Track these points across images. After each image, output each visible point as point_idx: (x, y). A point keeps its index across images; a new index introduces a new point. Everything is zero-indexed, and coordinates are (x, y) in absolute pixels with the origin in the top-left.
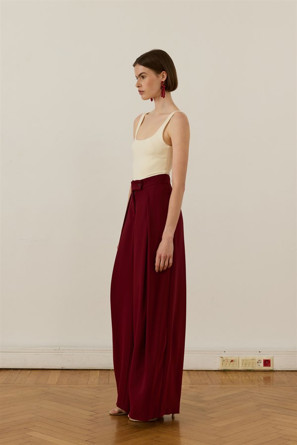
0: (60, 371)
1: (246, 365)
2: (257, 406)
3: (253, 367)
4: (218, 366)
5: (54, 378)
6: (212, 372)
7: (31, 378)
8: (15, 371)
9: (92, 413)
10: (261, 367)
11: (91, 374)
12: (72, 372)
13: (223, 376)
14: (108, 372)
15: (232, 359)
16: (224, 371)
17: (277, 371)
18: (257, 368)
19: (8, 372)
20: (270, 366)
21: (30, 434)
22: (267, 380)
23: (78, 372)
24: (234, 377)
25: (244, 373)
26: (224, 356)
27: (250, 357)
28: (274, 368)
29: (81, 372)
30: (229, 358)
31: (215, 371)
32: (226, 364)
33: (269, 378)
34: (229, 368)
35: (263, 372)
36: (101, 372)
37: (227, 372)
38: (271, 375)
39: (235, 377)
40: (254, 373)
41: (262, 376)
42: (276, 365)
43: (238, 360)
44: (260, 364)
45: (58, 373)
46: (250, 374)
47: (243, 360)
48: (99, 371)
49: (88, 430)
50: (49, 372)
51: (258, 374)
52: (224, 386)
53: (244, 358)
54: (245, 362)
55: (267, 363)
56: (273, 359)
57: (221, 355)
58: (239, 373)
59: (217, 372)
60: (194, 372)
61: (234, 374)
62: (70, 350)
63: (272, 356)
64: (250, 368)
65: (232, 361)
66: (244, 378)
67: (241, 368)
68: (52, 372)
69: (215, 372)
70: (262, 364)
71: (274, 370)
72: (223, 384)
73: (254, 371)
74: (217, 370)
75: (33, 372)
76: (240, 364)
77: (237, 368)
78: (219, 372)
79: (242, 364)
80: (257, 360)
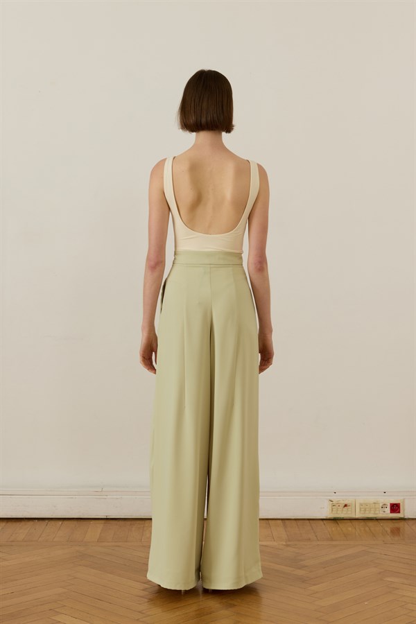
0: (103, 522)
1: (365, 511)
2: (380, 573)
3: (375, 514)
4: (326, 513)
5: (95, 531)
6: (317, 521)
7: (63, 531)
8: (41, 522)
9: (146, 585)
10: (387, 513)
11: (147, 525)
12: (121, 522)
13: (331, 527)
15: (346, 502)
16: (335, 520)
17: (409, 519)
18: (381, 515)
19: (31, 523)
20: (399, 512)
21: (58, 618)
22: (396, 532)
23: (129, 523)
24: (348, 528)
25: (362, 523)
26: (335, 498)
27: (371, 499)
28: (406, 515)
29: (133, 522)
30: (342, 502)
31: (322, 520)
32: (337, 510)
33: (398, 529)
34: (342, 516)
35: (390, 521)
37: (338, 521)
38: (401, 524)
39: (350, 529)
40: (376, 523)
41: (388, 526)
42: (407, 511)
43: (354, 503)
44: (386, 510)
45: (100, 525)
46: (370, 524)
47: (361, 505)
49: (139, 612)
50: (88, 522)
51: (382, 523)
52: (334, 543)
53: (362, 502)
54: (364, 506)
55: (395, 508)
56: (404, 502)
57: (329, 498)
58: (356, 523)
59: (325, 521)
60: (293, 521)
61: (349, 523)
62: (117, 491)
63: (402, 498)
64: (371, 515)
65: (346, 506)
66: (362, 529)
67: (358, 515)
68: (92, 522)
69: (321, 522)
70: (388, 510)
71: (406, 517)
72: (332, 540)
73: (377, 519)
74: (325, 518)
75: (66, 522)
76: (358, 510)
77: (353, 516)
78: (328, 521)
79: (360, 510)
80: (381, 505)
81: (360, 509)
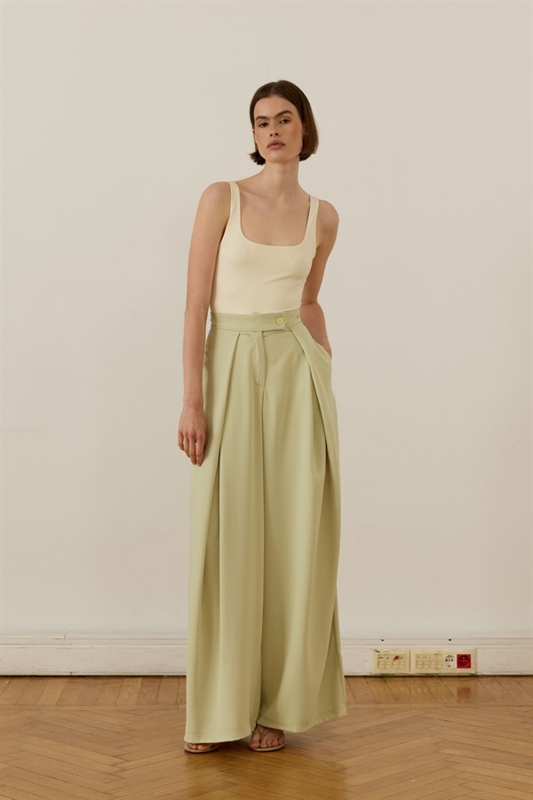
0: (65, 680)
1: (423, 664)
2: (436, 744)
3: (437, 669)
4: (370, 667)
5: (54, 691)
6: (358, 679)
7: (10, 692)
9: (117, 760)
10: (453, 668)
11: (125, 684)
12: (90, 680)
13: (376, 687)
14: (158, 680)
15: (397, 653)
16: (382, 677)
17: (483, 676)
18: (444, 670)
20: (469, 667)
22: (465, 693)
23: (101, 681)
24: (400, 688)
25: (419, 681)
26: (382, 648)
27: (431, 649)
28: (478, 670)
29: (106, 681)
30: (392, 653)
31: (365, 677)
32: (385, 664)
33: (468, 690)
34: (392, 671)
35: (457, 679)
36: (146, 680)
37: (386, 679)
38: (472, 683)
39: (402, 689)
40: (438, 680)
41: (454, 686)
42: (481, 666)
43: (408, 656)
44: (451, 663)
45: (62, 683)
46: (430, 682)
47: (418, 656)
48: (140, 679)
49: (104, 793)
50: (44, 681)
51: (445, 682)
52: (382, 706)
53: (419, 653)
54: (422, 659)
55: (464, 661)
56: (476, 653)
57: (375, 647)
58: (410, 682)
59: (368, 680)
61: (400, 682)
62: (86, 639)
63: (474, 647)
64: (431, 671)
65: (397, 658)
66: (419, 690)
67: (413, 671)
68: (51, 681)
69: (364, 680)
70: (454, 663)
71: (479, 674)
72: (376, 702)
73: (440, 677)
74: (369, 674)
75: (15, 681)
76: (413, 664)
77: (407, 672)
78: (373, 679)
79: (417, 664)
80: (445, 656)
81: (417, 662)
